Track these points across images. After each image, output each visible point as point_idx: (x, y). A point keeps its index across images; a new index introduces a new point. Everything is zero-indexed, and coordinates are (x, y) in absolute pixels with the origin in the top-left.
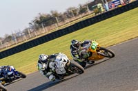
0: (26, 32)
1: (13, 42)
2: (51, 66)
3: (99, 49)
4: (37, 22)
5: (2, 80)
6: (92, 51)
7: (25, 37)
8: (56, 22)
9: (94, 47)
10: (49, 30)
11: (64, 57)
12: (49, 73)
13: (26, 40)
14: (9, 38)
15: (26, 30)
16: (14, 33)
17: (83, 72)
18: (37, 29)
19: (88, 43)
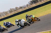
0: (27, 6)
1: (22, 9)
2: (19, 23)
3: (35, 18)
4: (31, 2)
5: (6, 27)
6: (33, 18)
7: (27, 7)
8: (38, 2)
9: (33, 17)
10: (36, 5)
11: (24, 20)
12: (19, 25)
13: (27, 8)
14: (21, 8)
15: (27, 5)
16: (23, 6)
17: (30, 25)
18: (31, 4)
19: (31, 16)
